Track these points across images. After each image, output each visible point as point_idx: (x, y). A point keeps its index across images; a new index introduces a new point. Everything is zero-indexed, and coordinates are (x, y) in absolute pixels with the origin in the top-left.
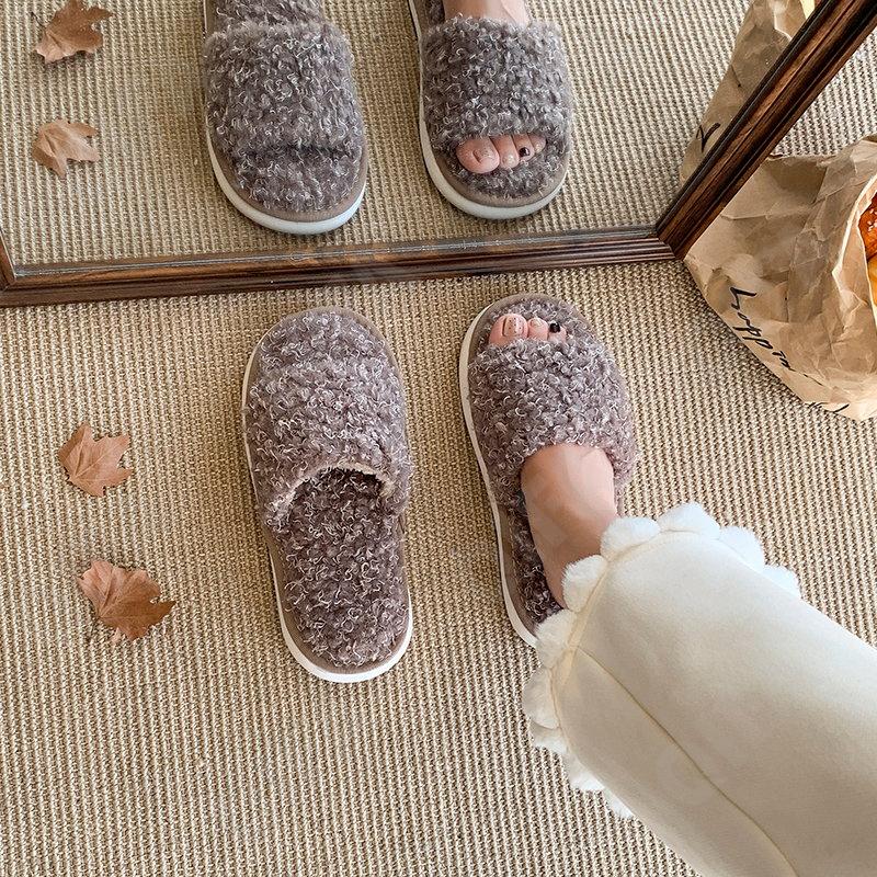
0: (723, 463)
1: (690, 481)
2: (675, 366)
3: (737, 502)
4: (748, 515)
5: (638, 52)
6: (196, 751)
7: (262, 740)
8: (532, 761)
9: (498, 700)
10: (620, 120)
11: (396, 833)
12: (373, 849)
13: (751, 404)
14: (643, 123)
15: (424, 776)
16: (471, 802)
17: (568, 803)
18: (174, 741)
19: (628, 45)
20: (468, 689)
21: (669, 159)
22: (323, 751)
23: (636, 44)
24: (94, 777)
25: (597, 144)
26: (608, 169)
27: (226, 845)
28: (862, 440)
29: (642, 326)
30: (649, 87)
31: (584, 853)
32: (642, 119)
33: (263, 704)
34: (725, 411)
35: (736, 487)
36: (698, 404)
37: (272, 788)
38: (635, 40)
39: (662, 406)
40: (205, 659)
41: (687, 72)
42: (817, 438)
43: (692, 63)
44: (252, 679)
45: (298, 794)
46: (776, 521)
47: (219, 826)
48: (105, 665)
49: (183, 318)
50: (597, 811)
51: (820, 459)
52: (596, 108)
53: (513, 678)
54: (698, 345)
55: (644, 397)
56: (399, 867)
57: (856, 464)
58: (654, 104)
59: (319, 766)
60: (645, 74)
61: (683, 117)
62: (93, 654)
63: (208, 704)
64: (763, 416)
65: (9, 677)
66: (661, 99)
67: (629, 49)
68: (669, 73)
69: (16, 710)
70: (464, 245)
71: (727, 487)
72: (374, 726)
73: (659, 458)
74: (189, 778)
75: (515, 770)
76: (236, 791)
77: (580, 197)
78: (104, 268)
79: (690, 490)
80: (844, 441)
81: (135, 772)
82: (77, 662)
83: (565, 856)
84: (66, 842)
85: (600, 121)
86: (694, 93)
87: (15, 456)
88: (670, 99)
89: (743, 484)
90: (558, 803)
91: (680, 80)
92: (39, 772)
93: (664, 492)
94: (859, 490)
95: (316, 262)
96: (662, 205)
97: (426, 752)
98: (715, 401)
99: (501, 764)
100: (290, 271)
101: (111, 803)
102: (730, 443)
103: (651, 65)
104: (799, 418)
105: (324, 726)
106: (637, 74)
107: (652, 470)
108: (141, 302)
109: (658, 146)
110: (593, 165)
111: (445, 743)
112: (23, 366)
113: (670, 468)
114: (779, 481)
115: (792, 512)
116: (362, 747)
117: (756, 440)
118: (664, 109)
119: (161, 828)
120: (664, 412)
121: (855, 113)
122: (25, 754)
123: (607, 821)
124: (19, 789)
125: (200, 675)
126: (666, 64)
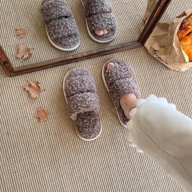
0: (158, 84)
1: (152, 88)
2: (146, 67)
3: (162, 91)
4: (165, 93)
5: (129, 6)
6: (64, 156)
7: (77, 152)
8: (130, 148)
9: (121, 137)
10: (128, 20)
11: (105, 166)
12: (102, 170)
13: (162, 72)
14: (132, 20)
15: (109, 154)
16: (119, 158)
17: (138, 155)
18: (60, 155)
19: (127, 5)
20: (115, 136)
21: (138, 26)
22: (89, 152)
23: (129, 5)
24: (45, 164)
25: (124, 26)
26: (127, 30)
27: (73, 173)
28: (184, 75)
29: (138, 60)
30: (133, 13)
31: (142, 164)
32: (132, 19)
33: (76, 145)
34: (157, 74)
35: (161, 88)
36: (151, 73)
37: (80, 161)
38: (128, 4)
39: (144, 75)
40: (63, 138)
41: (140, 8)
42: (176, 76)
43: (140, 7)
44: (73, 141)
45: (85, 161)
46: (170, 94)
47: (71, 170)
48: (44, 142)
49: (49, 72)
50: (144, 156)
51: (177, 80)
52: (123, 19)
53: (124, 132)
54: (150, 62)
55: (141, 74)
56: (107, 172)
57: (184, 80)
58: (134, 16)
59: (89, 155)
60: (131, 10)
61: (140, 17)
62: (42, 141)
63: (65, 146)
64: (164, 74)
65: (26, 147)
66: (135, 15)
67: (127, 6)
68: (136, 9)
69: (28, 154)
70: (101, 50)
71: (159, 89)
72: (98, 146)
73: (145, 85)
74: (64, 162)
75: (127, 150)
76: (73, 162)
77: (122, 37)
78: (32, 66)
79: (152, 90)
80: (181, 76)
81: (53, 162)
82: (39, 143)
83: (139, 165)
84: (42, 178)
85: (124, 21)
86: (141, 12)
87: (20, 105)
88: (137, 14)
89: (163, 87)
90: (136, 155)
91: (138, 10)
92: (35, 165)
93: (147, 92)
94: (185, 85)
95: (73, 58)
96: (138, 36)
97: (109, 149)
98: (155, 72)
99: (124, 149)
100: (68, 60)
101: (49, 169)
102: (159, 80)
103: (132, 8)
104: (171, 73)
105: (88, 147)
106: (130, 11)
107: (144, 88)
108: (40, 71)
109: (136, 24)
110: (124, 30)
111: (112, 147)
112: (19, 87)
113: (148, 87)
114: (169, 86)
115: (173, 91)
116: (96, 150)
117: (164, 78)
118: (136, 17)
119: (60, 172)
120: (145, 76)
121: (174, 11)
122: (31, 162)
123: (146, 157)
124: (31, 169)
125: (63, 141)
126: (135, 8)
